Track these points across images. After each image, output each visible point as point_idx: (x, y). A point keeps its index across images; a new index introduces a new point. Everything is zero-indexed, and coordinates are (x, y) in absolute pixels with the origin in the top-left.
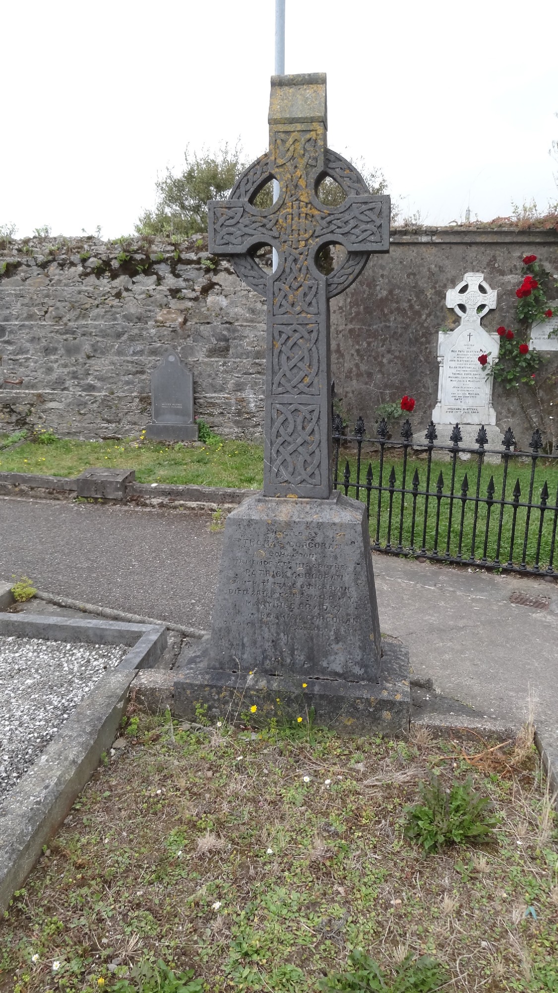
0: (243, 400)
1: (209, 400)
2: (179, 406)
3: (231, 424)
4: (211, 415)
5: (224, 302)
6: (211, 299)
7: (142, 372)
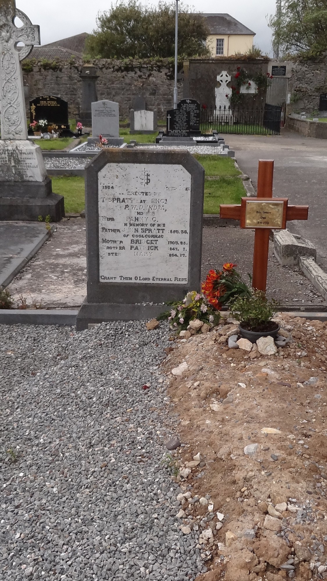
5: (154, 79)
6: (150, 78)
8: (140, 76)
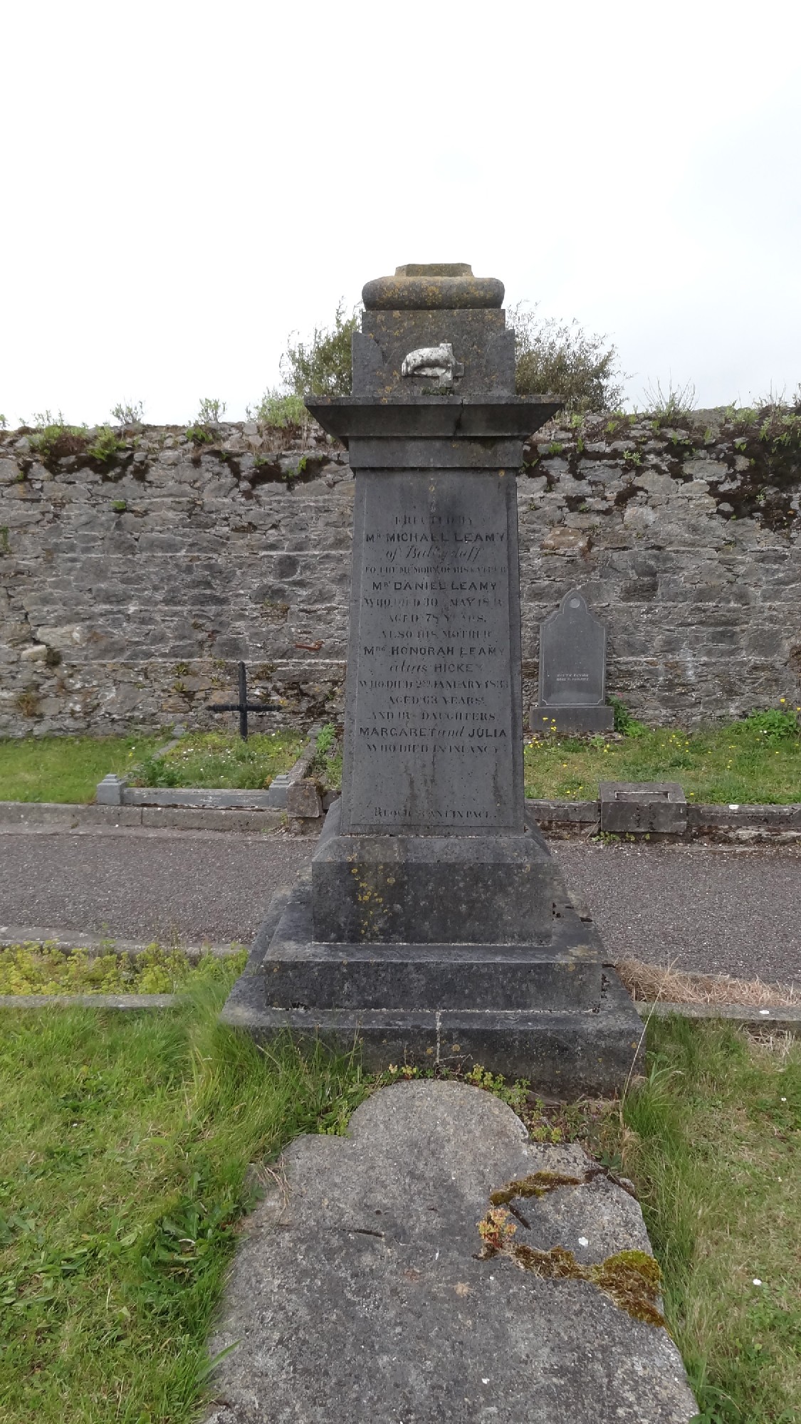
0: (675, 666)
1: (623, 668)
2: (585, 677)
3: (656, 704)
5: (650, 516)
6: (630, 512)
8: (574, 503)
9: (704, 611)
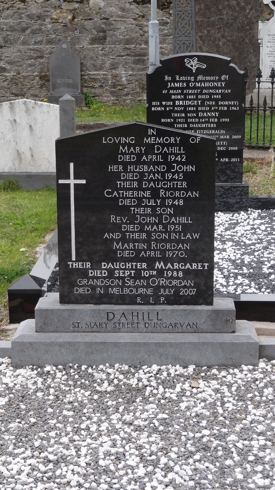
0: (116, 76)
1: (92, 77)
2: (71, 81)
3: (109, 94)
4: (93, 87)
5: (102, 3)
7: (41, 57)
9: (129, 49)
